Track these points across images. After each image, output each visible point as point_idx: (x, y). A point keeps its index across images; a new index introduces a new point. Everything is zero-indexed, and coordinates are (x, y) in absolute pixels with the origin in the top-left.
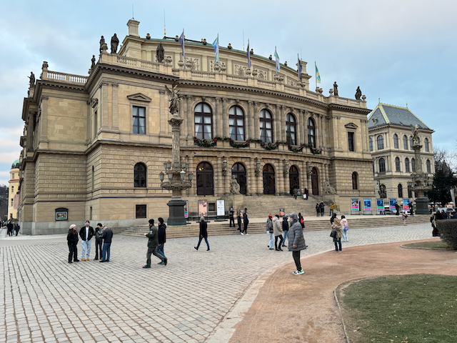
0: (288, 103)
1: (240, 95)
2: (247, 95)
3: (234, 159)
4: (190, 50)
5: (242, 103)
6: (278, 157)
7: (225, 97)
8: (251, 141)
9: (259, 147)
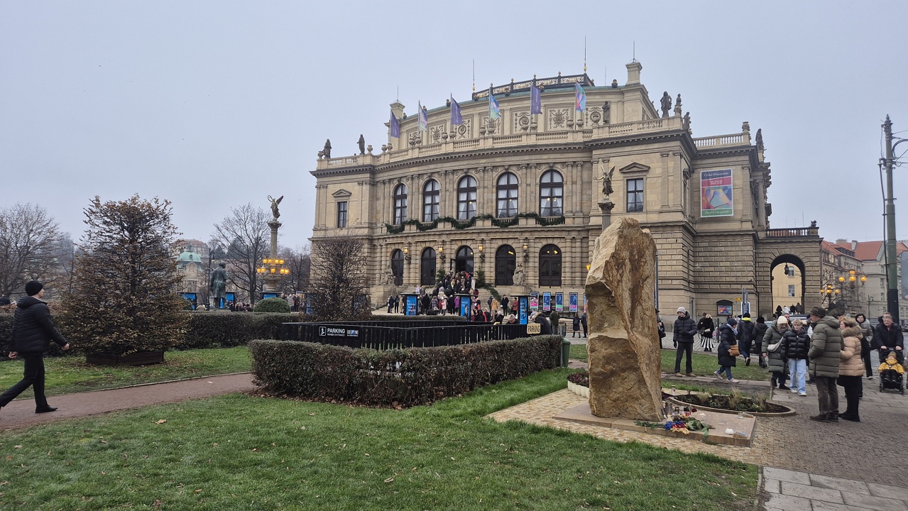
0: (498, 160)
1: (432, 166)
2: (439, 165)
3: (422, 244)
4: (435, 117)
5: (436, 175)
6: (474, 236)
7: (417, 173)
8: (440, 220)
9: (448, 226)
